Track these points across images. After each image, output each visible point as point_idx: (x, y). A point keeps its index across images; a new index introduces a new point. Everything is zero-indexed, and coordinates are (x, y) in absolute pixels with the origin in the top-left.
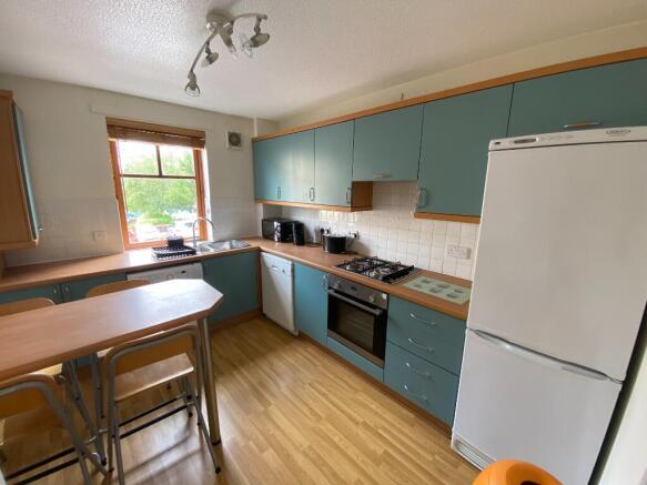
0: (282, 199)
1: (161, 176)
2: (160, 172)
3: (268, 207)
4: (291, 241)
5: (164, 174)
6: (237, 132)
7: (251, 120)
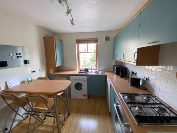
0: (117, 58)
1: (88, 52)
2: (87, 51)
3: (116, 61)
4: (119, 75)
5: (88, 51)
6: (108, 36)
7: (114, 31)
